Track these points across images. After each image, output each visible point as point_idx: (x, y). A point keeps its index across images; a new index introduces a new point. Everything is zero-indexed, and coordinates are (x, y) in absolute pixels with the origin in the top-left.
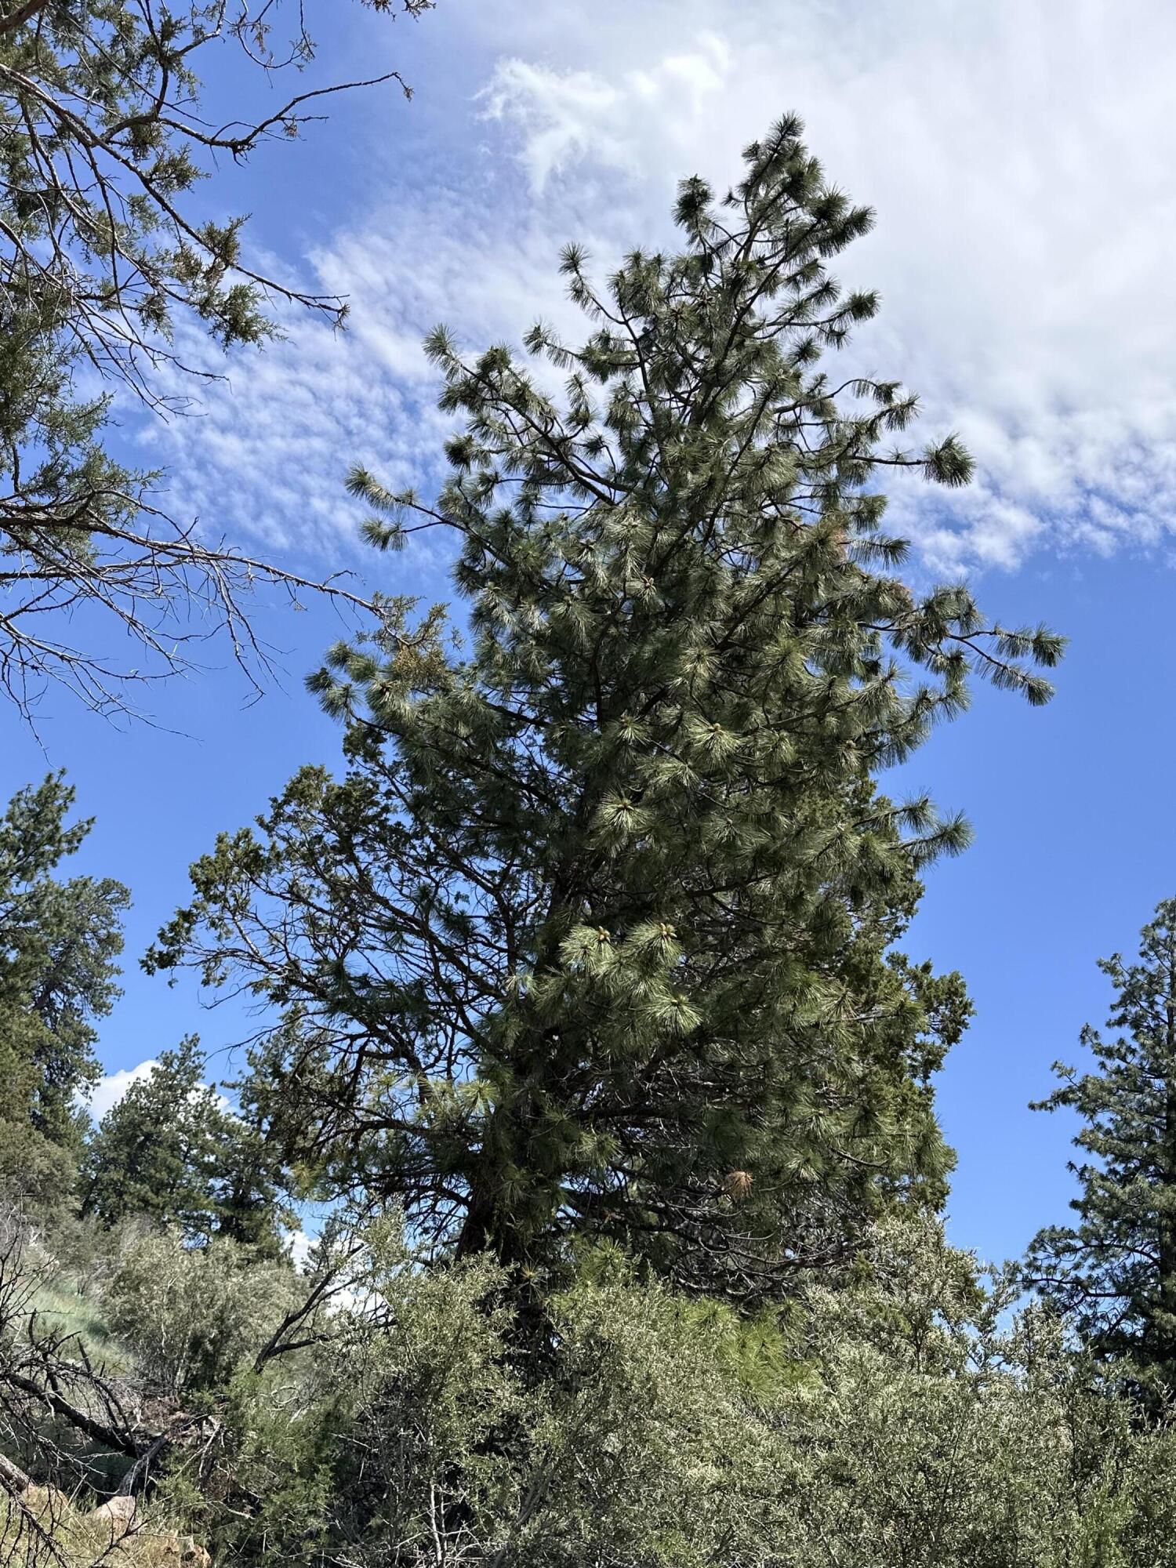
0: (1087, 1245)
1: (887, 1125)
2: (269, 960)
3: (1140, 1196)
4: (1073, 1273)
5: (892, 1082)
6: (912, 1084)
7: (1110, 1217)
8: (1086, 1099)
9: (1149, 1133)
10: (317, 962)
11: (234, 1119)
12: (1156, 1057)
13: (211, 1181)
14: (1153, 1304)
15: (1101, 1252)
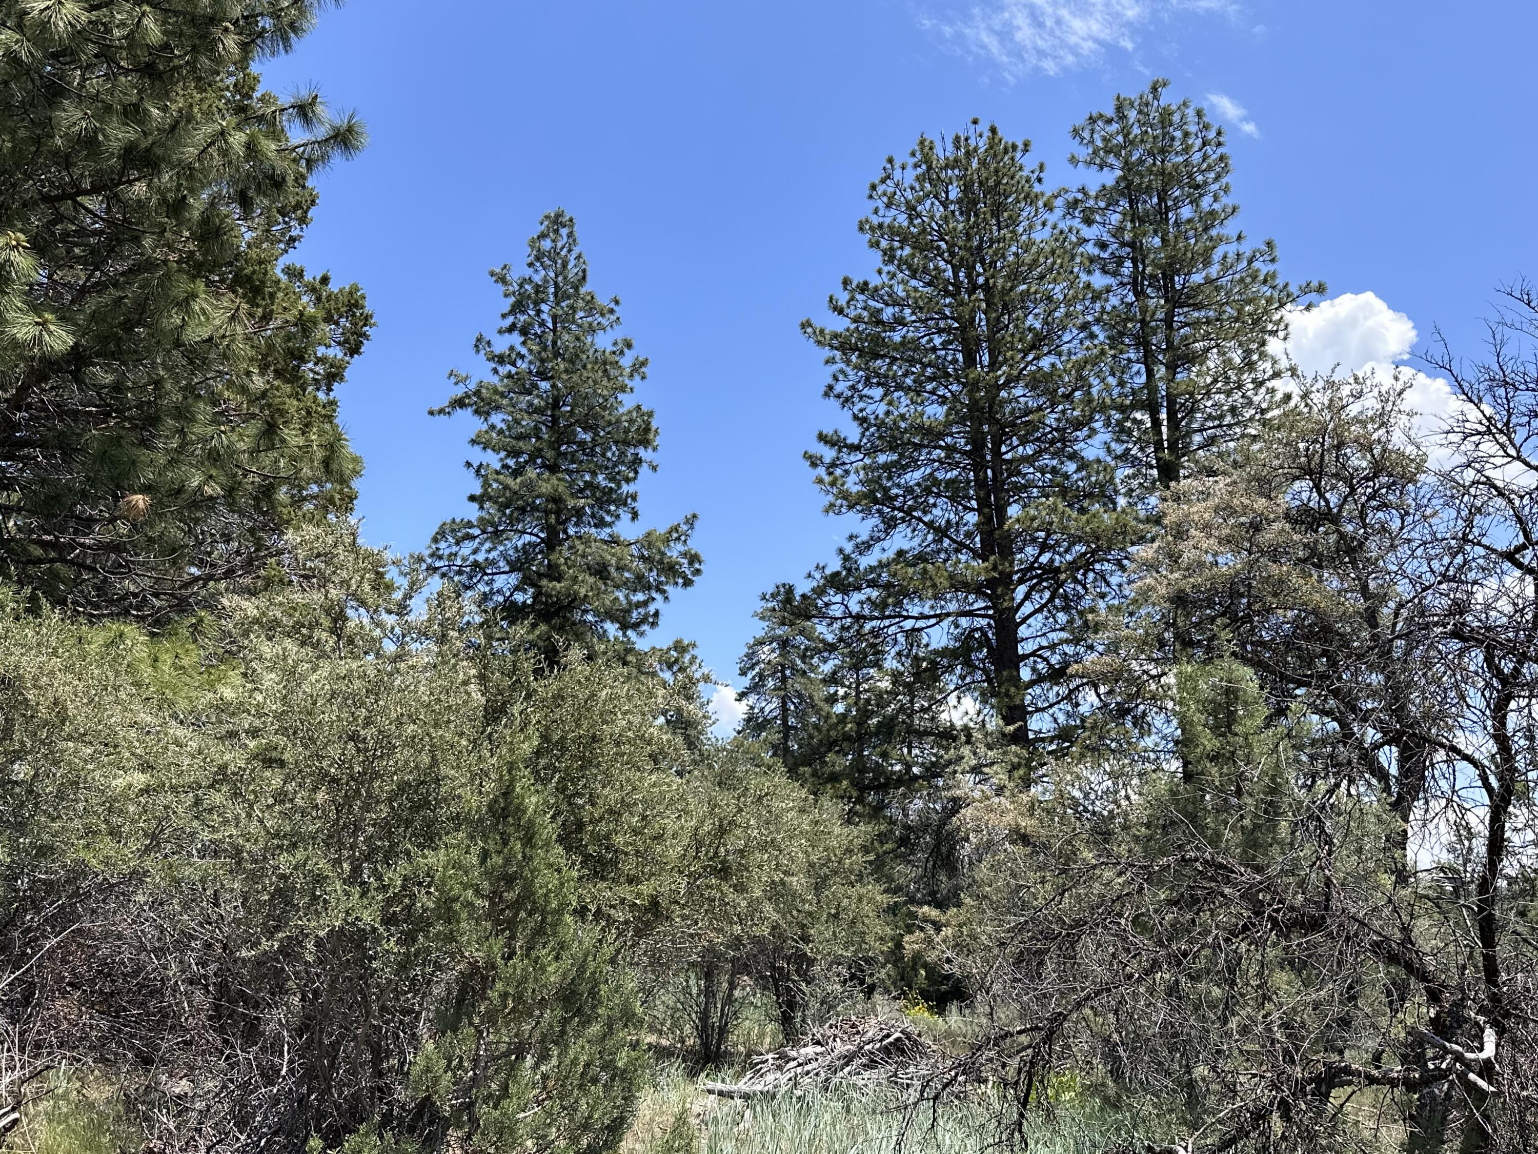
0: (484, 532)
1: (292, 437)
3: (530, 486)
4: (472, 558)
5: (295, 396)
6: (315, 397)
7: (502, 507)
8: (479, 402)
9: (537, 429)
12: (542, 361)
14: (541, 576)
15: (497, 536)
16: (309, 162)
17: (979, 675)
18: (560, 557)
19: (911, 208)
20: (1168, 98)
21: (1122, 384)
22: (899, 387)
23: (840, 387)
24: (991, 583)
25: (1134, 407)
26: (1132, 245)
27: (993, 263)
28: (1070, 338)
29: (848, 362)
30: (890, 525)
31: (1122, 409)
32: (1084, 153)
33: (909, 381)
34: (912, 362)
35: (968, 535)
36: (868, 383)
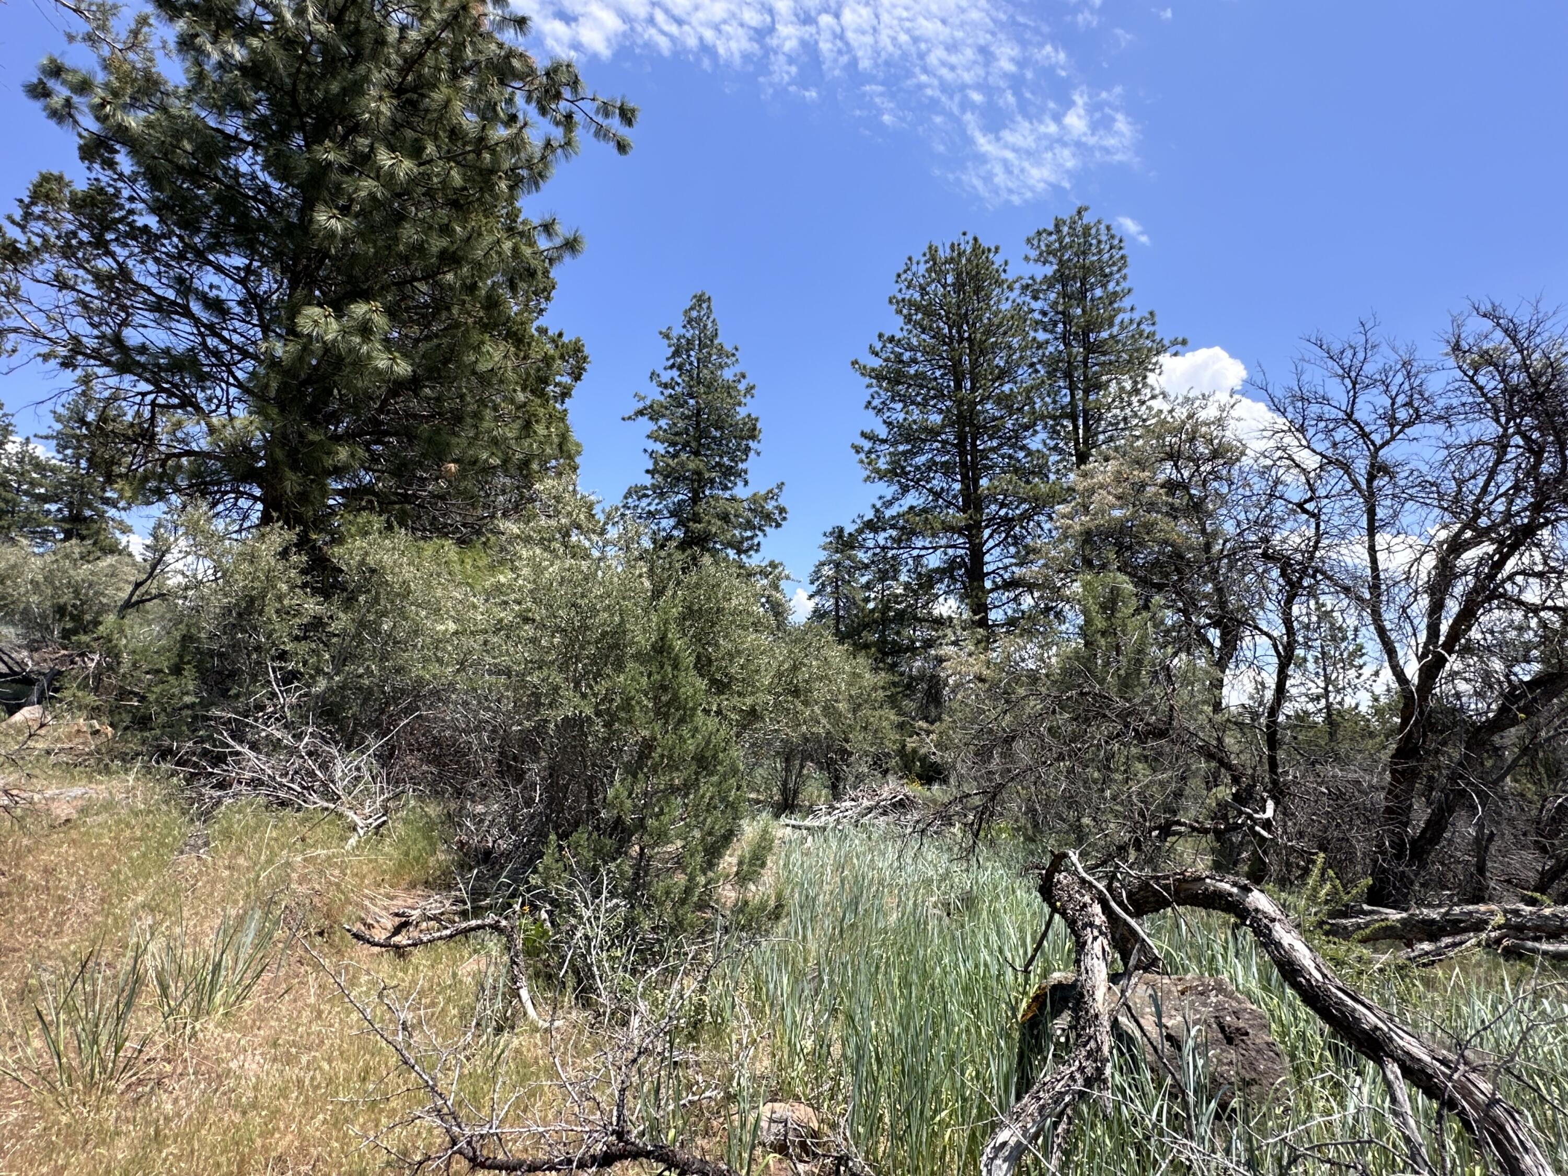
0: (654, 492)
1: (541, 429)
2: (52, 335)
3: (682, 464)
4: (647, 508)
5: (542, 406)
6: (555, 407)
7: (666, 477)
8: (652, 412)
9: (687, 429)
10: (97, 337)
11: (53, 462)
12: (691, 387)
13: (47, 506)
14: (688, 520)
15: (662, 495)
16: (551, 260)
17: (958, 585)
18: (701, 507)
19: (923, 290)
20: (1088, 218)
21: (1055, 402)
22: (913, 403)
23: (876, 402)
24: (968, 527)
25: (1062, 416)
26: (1063, 313)
27: (974, 324)
28: (1023, 373)
29: (881, 387)
30: (905, 490)
31: (1054, 418)
32: (1034, 254)
33: (919, 399)
34: (921, 386)
35: (955, 497)
36: (893, 400)
